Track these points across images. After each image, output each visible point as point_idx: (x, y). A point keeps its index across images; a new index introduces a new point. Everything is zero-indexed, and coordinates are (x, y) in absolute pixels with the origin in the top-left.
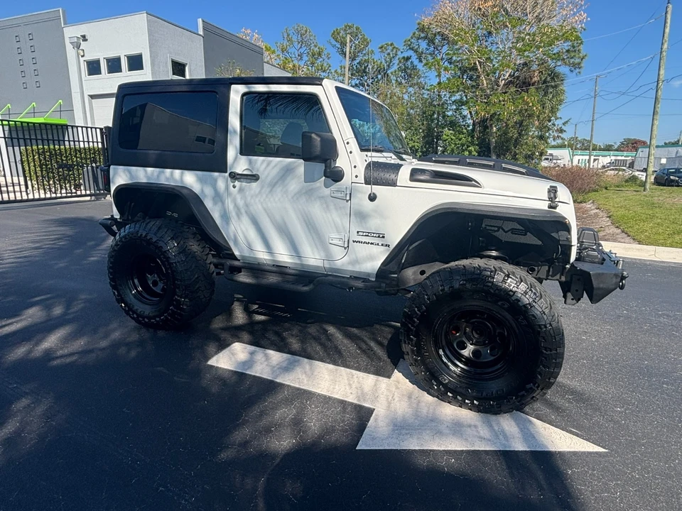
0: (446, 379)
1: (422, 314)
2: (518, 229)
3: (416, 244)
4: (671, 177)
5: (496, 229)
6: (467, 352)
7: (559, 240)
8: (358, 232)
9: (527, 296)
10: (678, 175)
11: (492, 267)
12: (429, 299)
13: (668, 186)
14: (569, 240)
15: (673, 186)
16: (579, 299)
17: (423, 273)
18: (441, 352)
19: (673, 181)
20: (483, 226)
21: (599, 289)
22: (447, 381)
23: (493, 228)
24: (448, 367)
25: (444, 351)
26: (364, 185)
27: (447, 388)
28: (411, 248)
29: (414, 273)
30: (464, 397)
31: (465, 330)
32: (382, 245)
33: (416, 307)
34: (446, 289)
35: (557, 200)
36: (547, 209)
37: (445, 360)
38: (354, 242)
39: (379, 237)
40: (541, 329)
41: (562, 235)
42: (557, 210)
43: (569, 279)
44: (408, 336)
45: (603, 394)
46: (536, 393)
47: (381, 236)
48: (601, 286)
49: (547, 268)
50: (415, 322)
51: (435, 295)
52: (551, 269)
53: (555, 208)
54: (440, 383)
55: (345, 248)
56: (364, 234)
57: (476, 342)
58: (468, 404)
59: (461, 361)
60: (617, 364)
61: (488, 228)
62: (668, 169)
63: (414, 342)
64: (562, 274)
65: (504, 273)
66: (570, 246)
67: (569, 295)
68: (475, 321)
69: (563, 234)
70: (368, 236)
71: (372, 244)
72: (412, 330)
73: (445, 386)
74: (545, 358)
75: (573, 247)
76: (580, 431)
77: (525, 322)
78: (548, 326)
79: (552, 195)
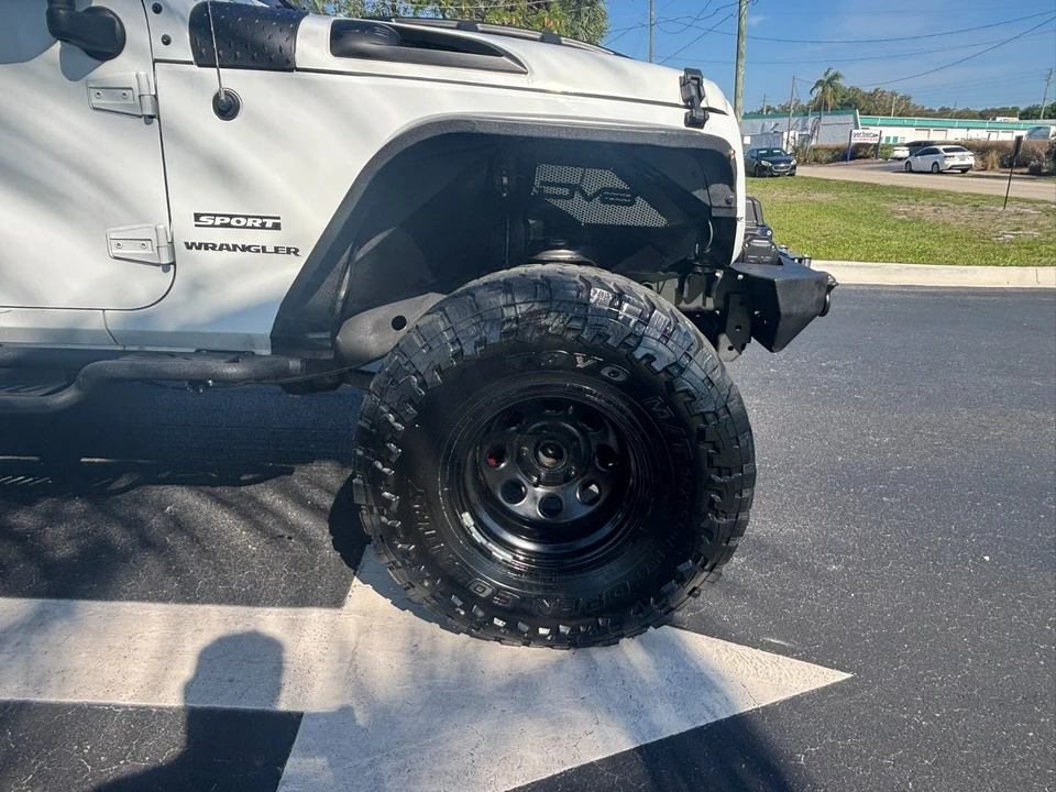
0: (486, 586)
1: (409, 427)
2: (618, 190)
3: (374, 242)
4: (763, 162)
5: (566, 192)
6: (528, 507)
7: (710, 208)
8: (197, 217)
9: (670, 343)
10: (771, 159)
11: (577, 279)
12: (423, 384)
13: (760, 176)
14: (731, 205)
15: (765, 176)
16: (743, 347)
17: (399, 323)
18: (467, 519)
19: (765, 168)
20: (537, 183)
21: (789, 316)
22: (489, 591)
23: (559, 191)
24: (488, 554)
25: (475, 517)
26: (195, 68)
27: (491, 609)
28: (360, 255)
29: (377, 327)
30: (535, 620)
31: (520, 452)
32: (277, 250)
33: (392, 411)
34: (468, 351)
35: (703, 105)
36: (683, 126)
37: (479, 538)
38: (189, 247)
39: (263, 226)
40: (706, 422)
41: (715, 193)
42: (707, 130)
43: (721, 303)
44: (377, 494)
45: (797, 537)
46: (701, 579)
47: (269, 223)
48: (794, 309)
49: (676, 282)
50: (390, 452)
51: (439, 369)
52: (686, 285)
53: (700, 123)
54: (470, 598)
55: (166, 268)
56: (218, 221)
57: (547, 475)
58: (545, 636)
59: (517, 533)
60: (797, 471)
61: (548, 190)
62: (758, 150)
63: (394, 507)
64: (708, 294)
65: (610, 290)
66: (733, 221)
67: (724, 340)
68: (543, 428)
69: (718, 189)
70: (228, 225)
71: (245, 249)
72: (385, 476)
73: (487, 604)
74: (719, 493)
75: (739, 223)
76: (787, 639)
77: (668, 412)
78: (721, 411)
79: (694, 92)
